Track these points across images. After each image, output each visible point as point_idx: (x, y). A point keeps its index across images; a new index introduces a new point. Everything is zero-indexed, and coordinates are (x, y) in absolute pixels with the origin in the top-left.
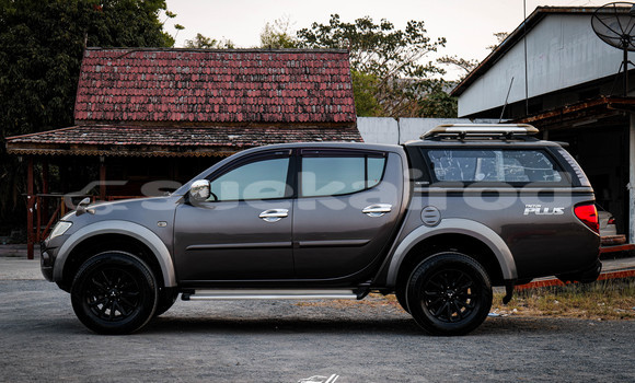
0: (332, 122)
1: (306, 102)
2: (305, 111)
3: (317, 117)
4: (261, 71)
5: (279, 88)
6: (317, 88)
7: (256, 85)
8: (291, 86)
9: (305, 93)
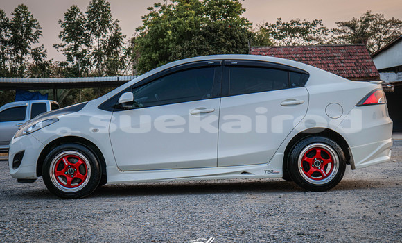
0: (370, 77)
1: (355, 68)
2: (356, 73)
3: (363, 75)
4: (331, 55)
5: (342, 63)
6: (358, 62)
7: (332, 61)
8: (346, 61)
9: (353, 64)
